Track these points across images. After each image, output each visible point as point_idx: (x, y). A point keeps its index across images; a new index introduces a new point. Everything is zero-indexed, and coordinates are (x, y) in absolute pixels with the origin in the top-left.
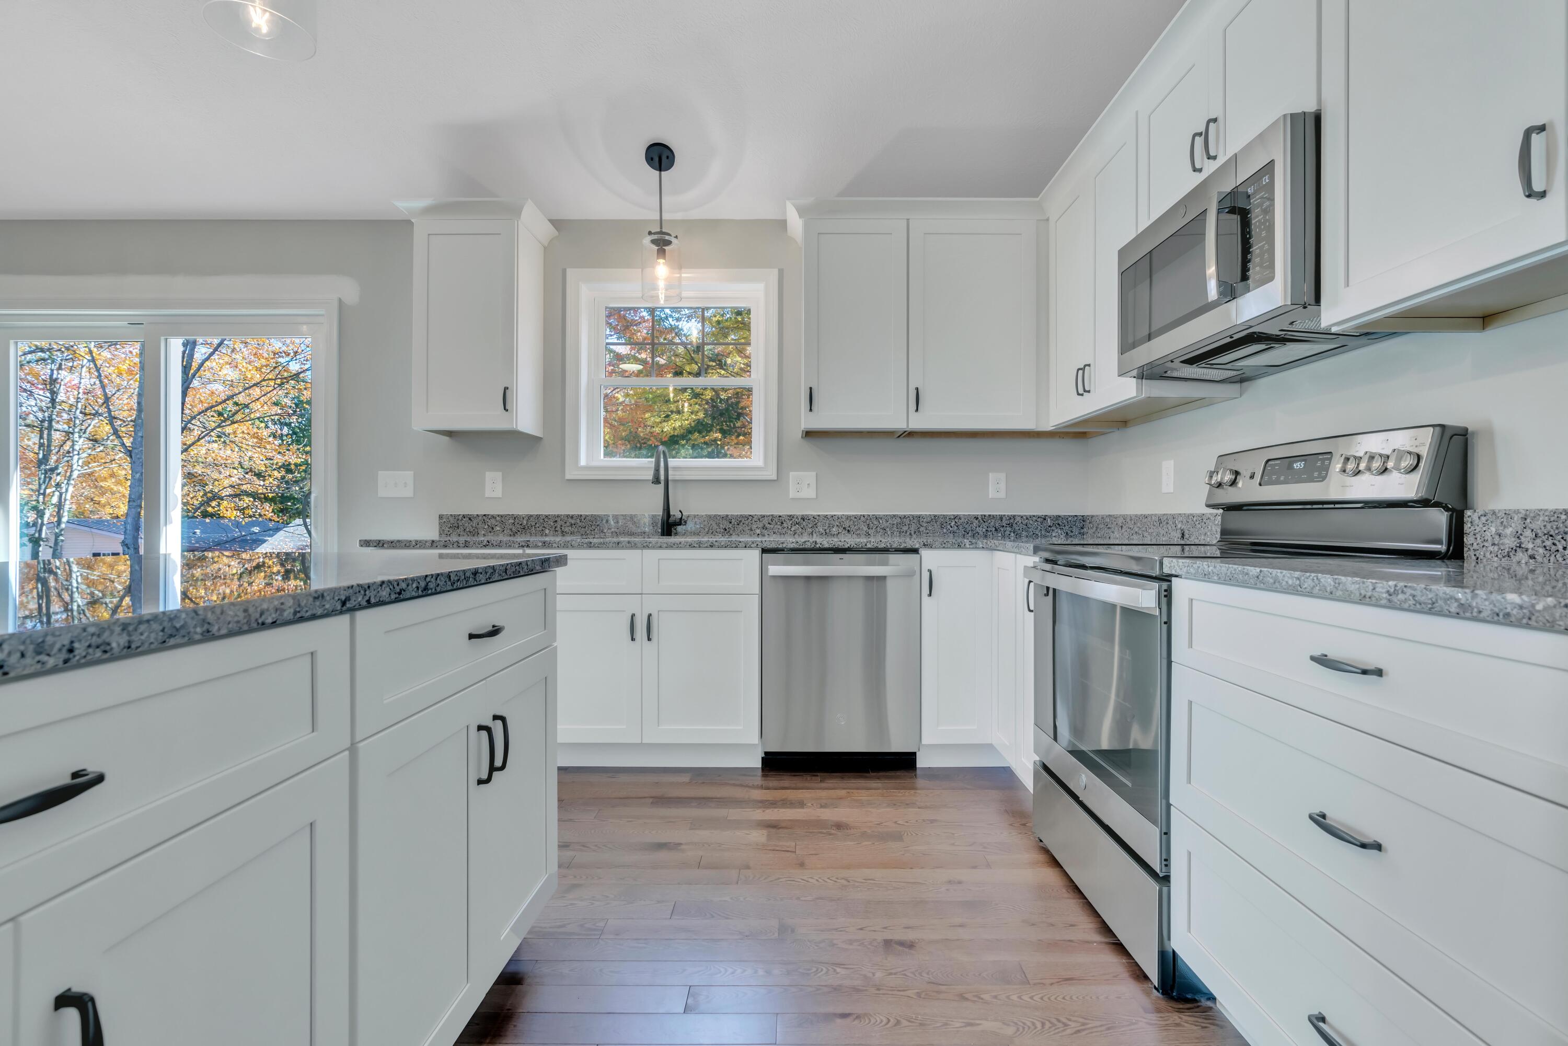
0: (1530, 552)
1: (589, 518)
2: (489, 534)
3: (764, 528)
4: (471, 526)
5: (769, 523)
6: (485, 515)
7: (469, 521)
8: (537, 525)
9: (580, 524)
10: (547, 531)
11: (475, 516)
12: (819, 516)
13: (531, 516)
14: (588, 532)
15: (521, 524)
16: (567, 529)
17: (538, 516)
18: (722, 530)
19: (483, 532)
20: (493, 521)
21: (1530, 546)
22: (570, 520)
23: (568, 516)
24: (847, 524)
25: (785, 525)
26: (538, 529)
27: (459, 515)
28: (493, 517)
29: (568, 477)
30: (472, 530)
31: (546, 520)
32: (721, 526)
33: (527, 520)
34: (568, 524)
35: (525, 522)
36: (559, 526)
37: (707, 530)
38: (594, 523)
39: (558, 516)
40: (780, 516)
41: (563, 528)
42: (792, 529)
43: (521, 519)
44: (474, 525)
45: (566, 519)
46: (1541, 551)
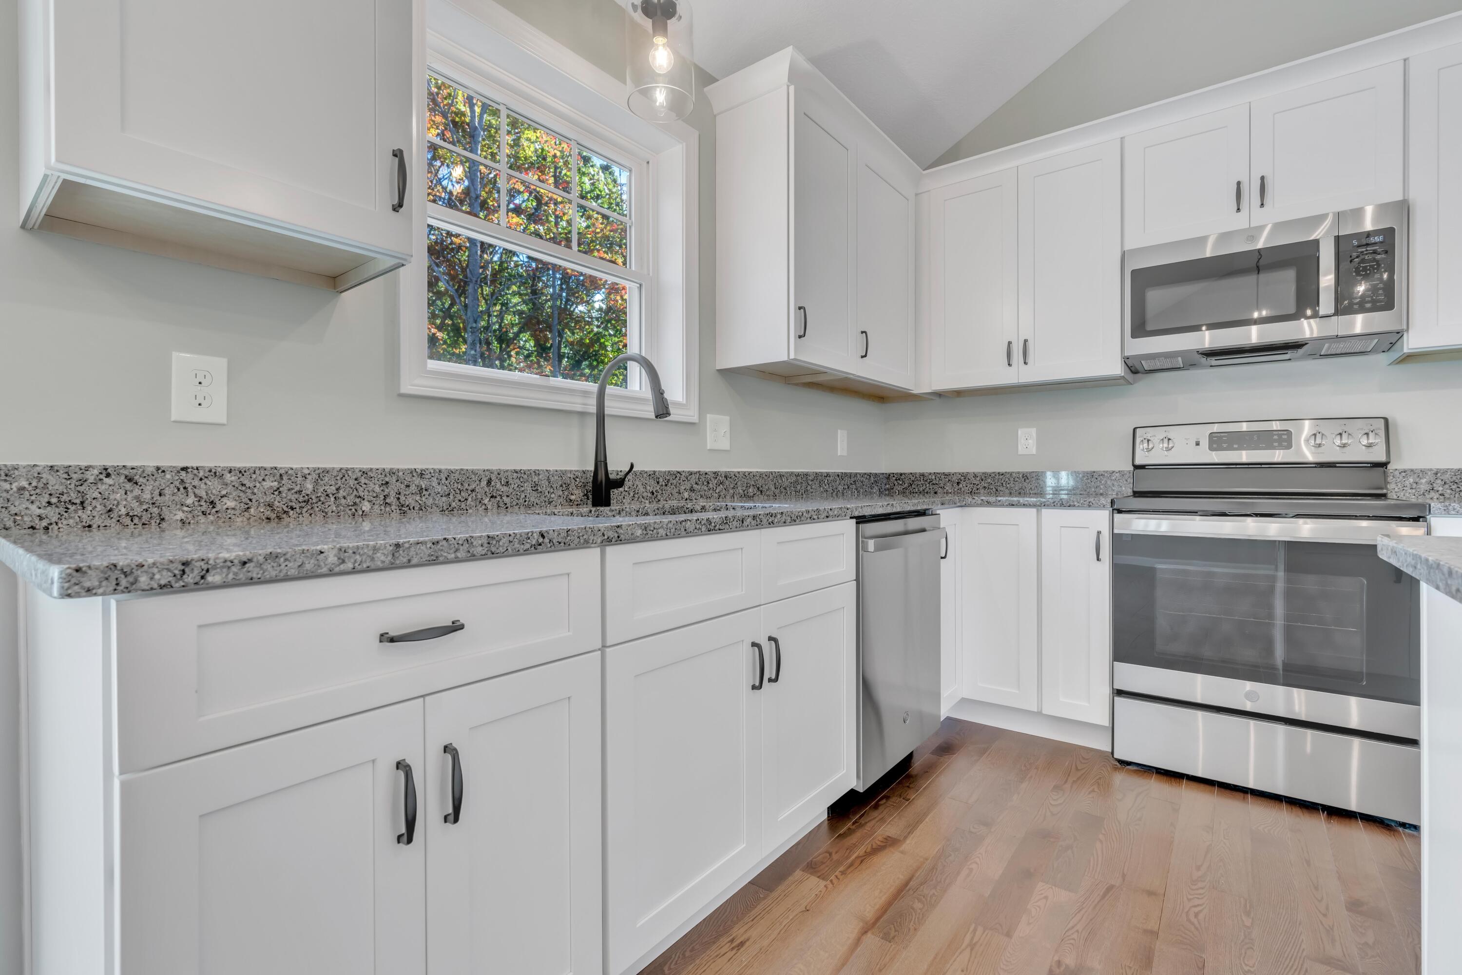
0: (1440, 492)
1: (457, 475)
2: (202, 519)
3: (692, 490)
4: (137, 498)
5: (696, 483)
6: (184, 469)
7: (128, 486)
8: (342, 493)
9: (439, 489)
10: (366, 506)
11: (149, 471)
13: (326, 471)
14: (454, 504)
15: (300, 492)
16: (410, 501)
17: (343, 473)
18: (649, 495)
19: (180, 515)
20: (214, 486)
21: (1441, 489)
22: (417, 481)
23: (412, 472)
25: (711, 485)
26: (343, 501)
27: (87, 468)
28: (214, 473)
29: (406, 388)
30: (138, 510)
31: (363, 480)
32: (648, 488)
33: (316, 482)
34: (413, 488)
35: (309, 486)
36: (393, 494)
37: (632, 494)
38: (466, 486)
39: (392, 472)
40: (706, 474)
41: (402, 498)
42: (717, 491)
43: (300, 479)
44: (147, 496)
45: (408, 478)
46: (1449, 491)
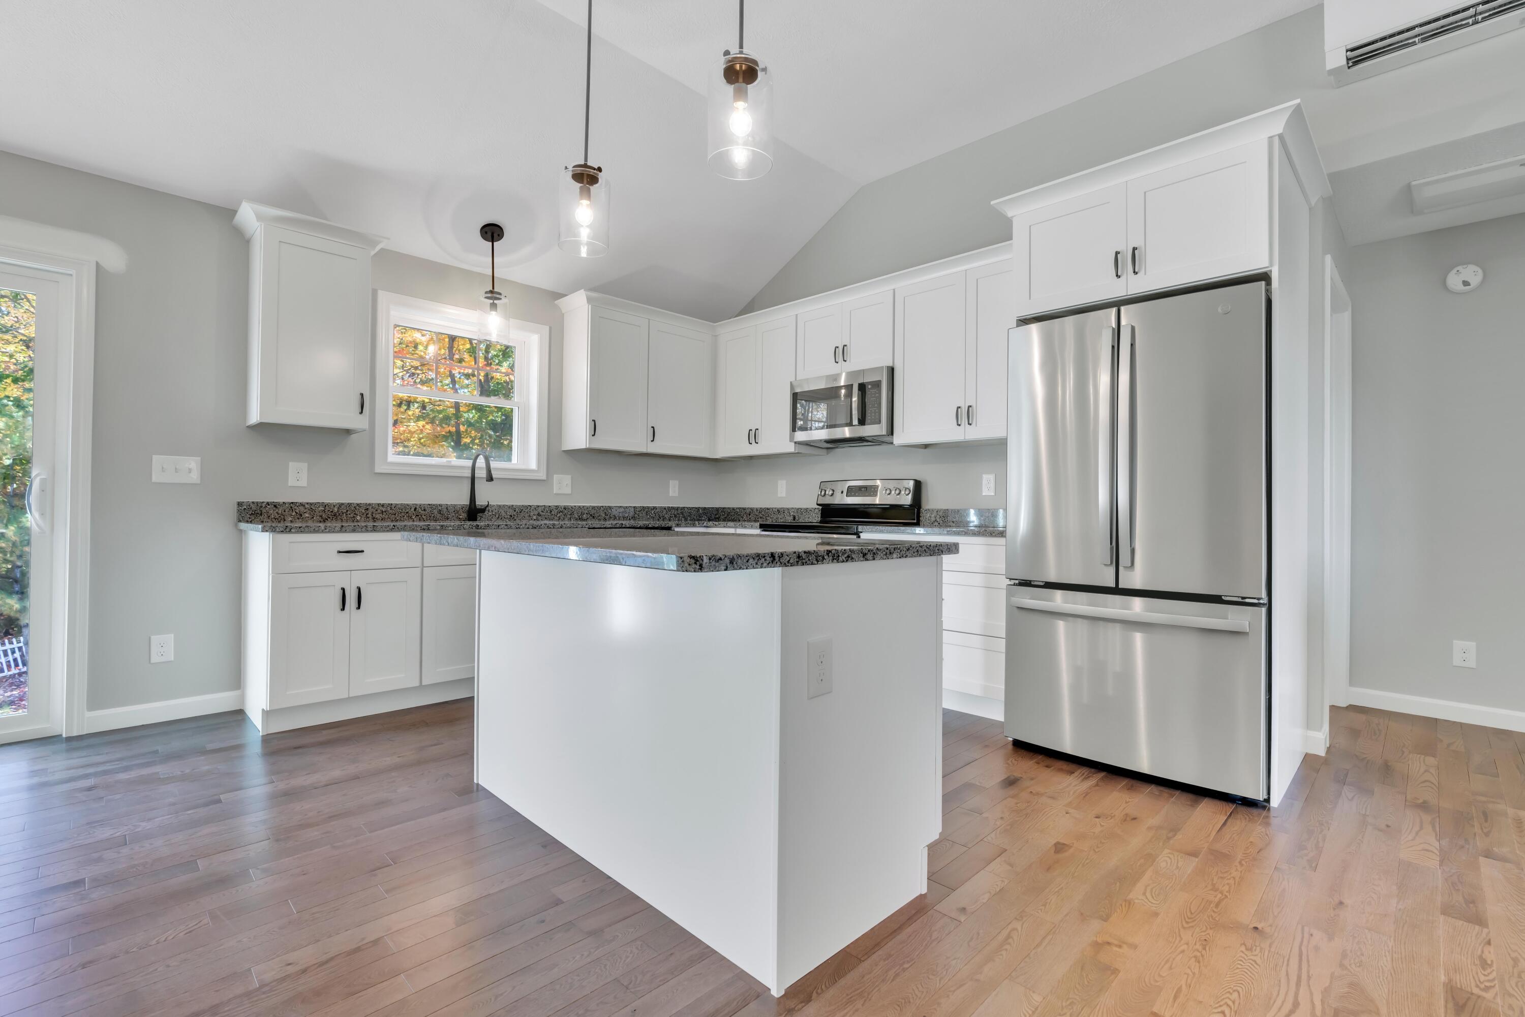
1: (399, 506)
2: (297, 520)
3: (539, 515)
4: (277, 513)
5: (542, 512)
6: (292, 503)
7: (275, 508)
8: (349, 513)
9: (391, 511)
10: (358, 518)
11: (281, 504)
12: (575, 506)
13: (343, 504)
14: (398, 518)
15: (332, 512)
16: (377, 516)
17: (350, 505)
18: (509, 517)
19: (290, 519)
20: (302, 508)
22: (381, 508)
23: (378, 505)
24: (592, 512)
25: (553, 513)
26: (349, 516)
27: (263, 502)
28: (302, 505)
29: (377, 470)
30: (277, 517)
31: (357, 508)
32: (508, 513)
33: (339, 508)
34: (379, 511)
35: (336, 509)
36: (370, 513)
37: (497, 516)
38: (404, 510)
39: (370, 505)
40: (550, 507)
41: (374, 515)
42: (558, 516)
43: (332, 507)
44: (280, 512)
45: (377, 507)
